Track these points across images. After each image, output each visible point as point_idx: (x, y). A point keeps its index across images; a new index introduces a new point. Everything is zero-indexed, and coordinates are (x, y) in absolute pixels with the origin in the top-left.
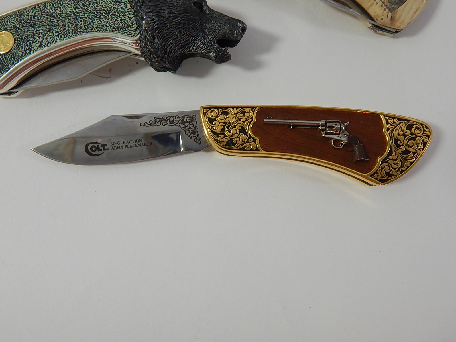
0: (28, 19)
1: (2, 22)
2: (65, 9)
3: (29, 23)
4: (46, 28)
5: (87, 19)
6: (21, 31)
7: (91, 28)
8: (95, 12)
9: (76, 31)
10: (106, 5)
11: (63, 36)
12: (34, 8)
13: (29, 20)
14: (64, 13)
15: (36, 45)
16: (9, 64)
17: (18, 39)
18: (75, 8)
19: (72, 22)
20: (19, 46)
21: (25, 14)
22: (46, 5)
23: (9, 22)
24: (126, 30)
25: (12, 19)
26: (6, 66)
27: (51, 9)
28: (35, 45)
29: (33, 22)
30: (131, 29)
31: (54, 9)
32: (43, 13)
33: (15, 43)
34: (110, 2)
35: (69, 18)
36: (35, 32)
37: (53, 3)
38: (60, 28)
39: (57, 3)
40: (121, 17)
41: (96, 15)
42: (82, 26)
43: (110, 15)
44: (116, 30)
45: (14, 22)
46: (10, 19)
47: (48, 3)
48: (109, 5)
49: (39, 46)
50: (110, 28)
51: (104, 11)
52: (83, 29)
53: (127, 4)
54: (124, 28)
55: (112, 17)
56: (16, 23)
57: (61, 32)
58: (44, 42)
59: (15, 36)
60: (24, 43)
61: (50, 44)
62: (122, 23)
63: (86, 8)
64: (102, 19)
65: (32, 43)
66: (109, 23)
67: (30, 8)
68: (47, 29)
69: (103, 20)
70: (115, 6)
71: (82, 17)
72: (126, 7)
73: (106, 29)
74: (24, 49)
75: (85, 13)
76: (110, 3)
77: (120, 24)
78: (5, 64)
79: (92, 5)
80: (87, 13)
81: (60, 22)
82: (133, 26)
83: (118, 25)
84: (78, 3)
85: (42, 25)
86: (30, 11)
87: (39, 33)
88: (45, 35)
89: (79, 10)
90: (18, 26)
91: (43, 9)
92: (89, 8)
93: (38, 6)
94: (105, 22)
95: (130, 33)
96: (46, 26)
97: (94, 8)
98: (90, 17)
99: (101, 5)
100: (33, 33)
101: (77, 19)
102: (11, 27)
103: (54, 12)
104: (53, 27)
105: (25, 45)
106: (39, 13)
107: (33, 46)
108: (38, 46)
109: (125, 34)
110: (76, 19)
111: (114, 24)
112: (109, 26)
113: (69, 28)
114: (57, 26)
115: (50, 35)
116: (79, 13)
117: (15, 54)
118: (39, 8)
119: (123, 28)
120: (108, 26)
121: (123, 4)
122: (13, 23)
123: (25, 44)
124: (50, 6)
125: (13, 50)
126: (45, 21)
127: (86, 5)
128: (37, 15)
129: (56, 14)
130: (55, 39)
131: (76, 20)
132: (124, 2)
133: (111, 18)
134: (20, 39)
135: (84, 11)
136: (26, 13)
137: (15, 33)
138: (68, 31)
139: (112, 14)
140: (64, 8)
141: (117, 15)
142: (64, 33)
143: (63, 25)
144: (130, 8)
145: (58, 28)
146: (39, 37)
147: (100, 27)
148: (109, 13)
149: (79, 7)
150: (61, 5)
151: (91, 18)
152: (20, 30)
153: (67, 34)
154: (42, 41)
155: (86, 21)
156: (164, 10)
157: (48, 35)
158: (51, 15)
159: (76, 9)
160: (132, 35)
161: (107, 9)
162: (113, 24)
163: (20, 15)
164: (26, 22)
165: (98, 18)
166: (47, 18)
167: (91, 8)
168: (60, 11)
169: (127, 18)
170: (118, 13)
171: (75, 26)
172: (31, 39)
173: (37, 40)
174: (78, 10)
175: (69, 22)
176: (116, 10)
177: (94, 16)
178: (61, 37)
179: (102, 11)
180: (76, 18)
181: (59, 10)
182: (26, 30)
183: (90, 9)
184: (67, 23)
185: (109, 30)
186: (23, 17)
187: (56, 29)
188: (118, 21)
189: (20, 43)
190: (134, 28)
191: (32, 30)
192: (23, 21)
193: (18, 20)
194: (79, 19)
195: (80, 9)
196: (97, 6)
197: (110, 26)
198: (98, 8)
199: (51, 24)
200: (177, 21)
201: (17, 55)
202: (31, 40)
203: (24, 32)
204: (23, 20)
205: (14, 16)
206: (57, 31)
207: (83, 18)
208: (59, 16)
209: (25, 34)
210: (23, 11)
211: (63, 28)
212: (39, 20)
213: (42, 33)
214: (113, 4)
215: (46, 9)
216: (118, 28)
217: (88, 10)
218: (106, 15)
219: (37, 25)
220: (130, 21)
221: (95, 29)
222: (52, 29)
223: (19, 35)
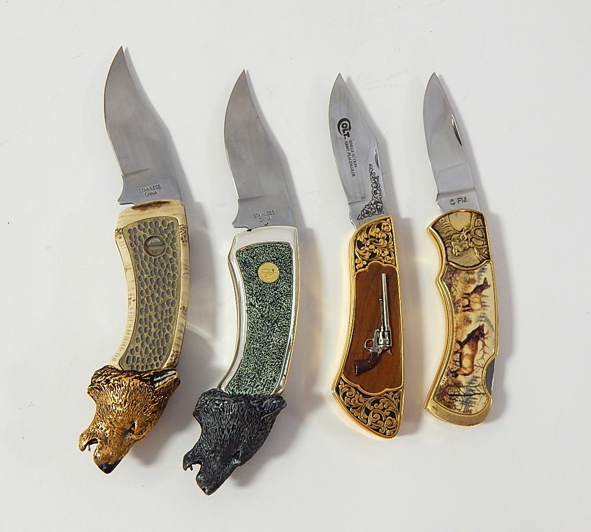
0: (281, 301)
1: (288, 278)
3: (276, 301)
4: (266, 314)
5: (260, 352)
7: (249, 353)
8: (263, 361)
9: (252, 339)
10: (266, 373)
11: (252, 326)
12: (289, 309)
13: (279, 301)
14: (273, 333)
15: (253, 301)
16: (246, 272)
17: (266, 286)
18: (274, 344)
19: (262, 338)
20: (259, 286)
22: (288, 320)
24: (236, 382)
25: (287, 287)
27: (282, 323)
29: (276, 304)
30: (236, 387)
31: (281, 326)
32: (281, 316)
33: (264, 282)
35: (267, 337)
36: (266, 303)
37: (287, 327)
38: (260, 326)
39: (285, 331)
40: (250, 382)
41: (261, 361)
42: (255, 346)
43: (255, 373)
44: (239, 374)
45: (283, 288)
46: (287, 285)
47: (288, 322)
48: (265, 375)
49: (251, 303)
50: (243, 369)
51: (261, 369)
52: (251, 345)
53: (260, 392)
55: (253, 374)
56: (281, 289)
57: (257, 326)
58: (253, 308)
59: (270, 285)
62: (244, 381)
63: (271, 354)
64: (255, 365)
65: (256, 298)
66: (248, 370)
67: (290, 305)
68: (264, 314)
70: (262, 380)
71: (263, 348)
72: (258, 389)
73: (244, 366)
74: (254, 289)
75: (266, 352)
76: (267, 376)
79: (271, 360)
81: (266, 328)
82: (238, 390)
83: (244, 377)
84: (278, 349)
85: (270, 311)
86: (287, 305)
87: (263, 307)
88: (259, 311)
90: (278, 290)
91: (284, 316)
92: (270, 357)
93: (290, 313)
94: (251, 367)
95: (233, 385)
97: (267, 361)
98: (260, 355)
99: (268, 368)
100: (266, 301)
101: (263, 344)
102: (279, 284)
103: (277, 325)
104: (264, 320)
105: (257, 291)
106: (282, 312)
107: (253, 298)
109: (233, 381)
110: (263, 342)
111: (245, 374)
113: (257, 334)
114: (264, 324)
115: (257, 315)
116: (268, 347)
117: (253, 280)
118: (288, 313)
119: (239, 380)
121: (262, 388)
122: (283, 286)
123: (259, 291)
124: (285, 323)
125: (258, 279)
126: (272, 315)
127: (274, 355)
128: (281, 309)
130: (252, 319)
132: (263, 390)
134: (265, 289)
135: (269, 352)
136: (287, 300)
137: (273, 285)
138: (255, 331)
139: (256, 375)
140: (278, 335)
141: (253, 379)
142: (254, 328)
143: (262, 329)
145: (261, 324)
146: (259, 306)
147: (247, 361)
148: (258, 373)
149: (274, 348)
150: (282, 333)
152: (273, 290)
153: (253, 330)
154: (255, 307)
155: (258, 351)
158: (275, 322)
161: (262, 372)
163: (287, 295)
164: (279, 298)
165: (257, 362)
166: (275, 318)
167: (268, 359)
169: (247, 388)
170: (255, 380)
172: (261, 298)
173: (258, 303)
174: (271, 346)
175: (263, 336)
176: (259, 380)
177: (260, 359)
178: (252, 324)
179: (262, 367)
181: (278, 330)
182: (271, 296)
183: (268, 357)
184: (263, 333)
186: (285, 296)
187: (261, 322)
188: (248, 378)
189: (261, 287)
190: (235, 390)
191: (268, 301)
193: (283, 292)
194: (262, 345)
195: (271, 349)
196: (268, 364)
197: (246, 370)
198: (266, 365)
199: (268, 319)
201: (252, 282)
203: (270, 294)
204: (281, 296)
205: (288, 289)
206: (259, 322)
207: (261, 349)
208: (272, 328)
209: (268, 294)
210: (289, 299)
211: (259, 329)
212: (276, 310)
213: (262, 309)
214: (265, 379)
215: (284, 319)
216: (241, 376)
218: (257, 369)
219: (271, 306)
220: (243, 389)
221: (247, 356)
222: (262, 319)
223: (269, 288)
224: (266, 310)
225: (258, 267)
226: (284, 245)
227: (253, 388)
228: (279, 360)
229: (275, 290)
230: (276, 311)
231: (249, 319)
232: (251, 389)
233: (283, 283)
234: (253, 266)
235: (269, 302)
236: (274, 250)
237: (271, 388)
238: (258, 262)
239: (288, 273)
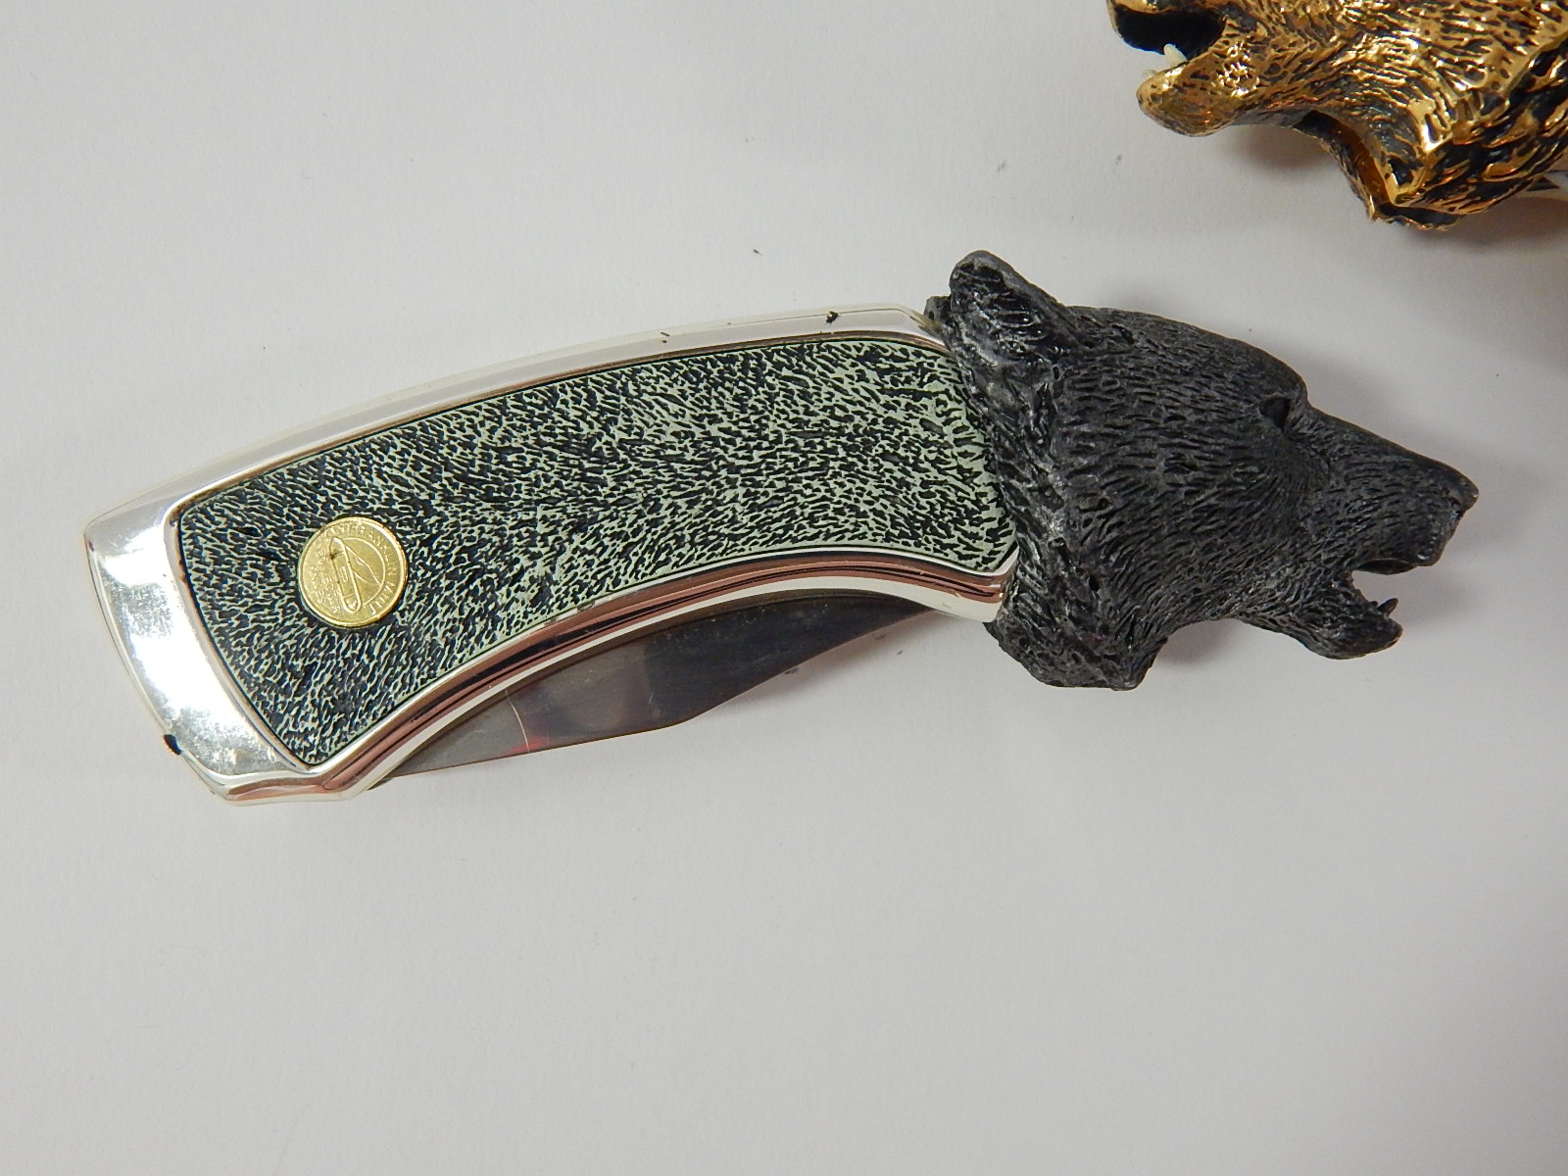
0: (472, 463)
1: (344, 469)
2: (651, 421)
3: (478, 483)
4: (564, 510)
5: (759, 473)
6: (440, 522)
7: (783, 522)
8: (801, 442)
9: (713, 533)
10: (850, 407)
12: (498, 406)
13: (476, 469)
14: (647, 442)
15: (520, 595)
16: (388, 682)
17: (426, 559)
18: (700, 418)
19: (691, 489)
20: (436, 598)
21: (455, 440)
22: (556, 396)
23: (380, 474)
24: (950, 536)
25: (393, 459)
26: (373, 691)
27: (583, 417)
28: (513, 594)
29: (496, 481)
30: (974, 529)
31: (596, 419)
32: (545, 434)
33: (411, 579)
34: (868, 395)
35: (677, 466)
36: (508, 532)
37: (591, 385)
38: (631, 518)
39: (611, 388)
40: (926, 470)
41: (804, 454)
42: (739, 508)
43: (873, 460)
44: (902, 535)
45: (403, 475)
46: (382, 458)
47: (568, 388)
48: (863, 409)
49: (534, 602)
50: (873, 524)
51: (843, 439)
52: (743, 526)
53: (951, 405)
54: (941, 525)
55: (881, 466)
56: (412, 482)
57: (641, 535)
58: (556, 583)
59: (412, 543)
60: (457, 585)
61: (588, 594)
62: (932, 500)
63: (753, 418)
64: (835, 475)
65: (499, 587)
66: (869, 498)
67: (480, 408)
68: (569, 517)
69: (842, 485)
70: (891, 414)
71: (738, 463)
72: (944, 419)
74: (461, 613)
75: (752, 444)
76: (868, 400)
77: (923, 502)
78: (370, 680)
79: (782, 406)
80: (758, 447)
81: (631, 485)
82: (984, 515)
83: (910, 508)
84: (714, 393)
85: (543, 495)
86: (482, 424)
87: (533, 535)
88: (563, 549)
89: (720, 429)
90: (424, 496)
92: (767, 418)
93: (518, 398)
94: (850, 491)
95: (969, 547)
96: (562, 503)
97: (792, 421)
98: (777, 468)
99: (824, 409)
100: (500, 533)
101: (715, 475)
103: (599, 436)
104: (596, 509)
105: (463, 594)
106: (526, 438)
107: (505, 600)
108: (527, 602)
109: (948, 551)
110: (707, 474)
111: (893, 505)
112: (871, 515)
113: (677, 519)
114: (617, 503)
115: (585, 552)
116: (722, 443)
117: (417, 635)
118: (523, 409)
119: (935, 524)
120: (864, 515)
121: (931, 402)
123: (461, 589)
124: (577, 400)
125: (402, 614)
126: (556, 478)
127: (751, 402)
128: (514, 445)
129: (606, 443)
130: (614, 568)
131: (708, 479)
132: (936, 394)
133: (875, 474)
134: (438, 560)
135: (744, 432)
136: (458, 434)
137: (408, 529)
138: (670, 535)
139: (881, 450)
140: (646, 418)
141: (906, 461)
142: (655, 542)
143: (644, 504)
144: (967, 423)
145: (622, 514)
146: (534, 557)
147: (826, 517)
148: (868, 446)
149: (719, 413)
150: (629, 398)
151: (780, 471)
152: (434, 519)
153: (668, 546)
154: (548, 577)
155: (758, 485)
156: (1150, 455)
157: (577, 548)
158: (586, 448)
159: (705, 422)
160: (980, 560)
161: (857, 427)
162: (887, 503)
163: (431, 444)
164: (463, 478)
165: (813, 469)
166: (566, 461)
167: (779, 422)
168: (628, 432)
169: (954, 472)
170: (908, 446)
171: (708, 508)
172: (493, 565)
173: (522, 571)
174: (714, 430)
175: (675, 488)
176: (897, 432)
177: (795, 460)
178: (641, 561)
179: (832, 435)
180: (709, 468)
181: (621, 422)
182: (464, 518)
183: (772, 426)
184: (665, 492)
185: (869, 535)
186: (444, 451)
187: (611, 518)
188: (908, 486)
189: (438, 582)
190: (987, 526)
191: (495, 522)
192: (445, 474)
193: (425, 469)
194: (723, 473)
195: (725, 425)
197: (874, 511)
198: (814, 420)
199: (585, 493)
200: (1204, 504)
201: (428, 637)
202: (491, 571)
203: (456, 524)
204: (450, 468)
205: (400, 446)
206: (617, 530)
207: (743, 471)
208: (622, 456)
209: (459, 536)
210: (448, 424)
211: (649, 517)
212: (525, 470)
213: (544, 537)
214: (882, 402)
215: (555, 415)
216: (909, 519)
217: (766, 432)
218: (850, 459)
219: (517, 498)
220: (969, 490)
221: (801, 527)
222: (594, 520)
223: (427, 543)
225: (341, 632)
226: (188, 547)
227: (947, 446)
228: (769, 366)
229: (429, 513)
230: (533, 466)
231: (616, 583)
232: (956, 450)
234: (349, 661)
235: (498, 514)
236: (226, 588)
237: (914, 361)
238: (316, 644)
239: (322, 479)
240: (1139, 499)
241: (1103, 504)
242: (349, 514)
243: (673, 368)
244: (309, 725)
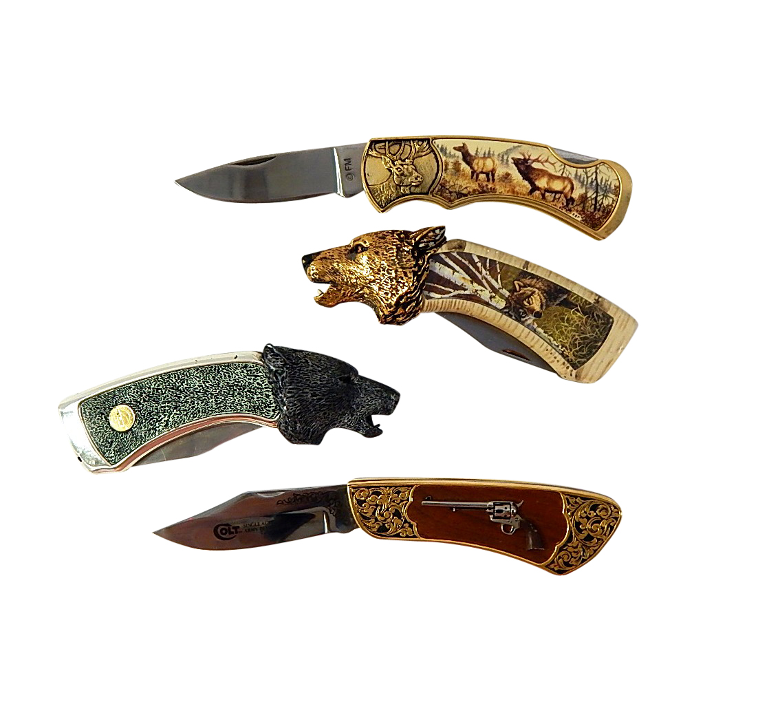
0: (150, 392)
1: (120, 393)
2: (193, 383)
3: (152, 397)
4: (172, 404)
5: (218, 395)
6: (143, 407)
7: (224, 407)
8: (228, 388)
9: (207, 410)
10: (240, 379)
12: (156, 378)
13: (151, 394)
14: (191, 388)
15: (162, 424)
17: (139, 415)
18: (204, 382)
19: (202, 399)
20: (142, 425)
22: (170, 376)
24: (263, 411)
25: (132, 391)
26: (127, 447)
27: (177, 381)
28: (160, 424)
29: (156, 397)
30: (269, 409)
31: (180, 382)
32: (167, 385)
33: (136, 420)
34: (244, 376)
35: (199, 393)
36: (159, 409)
37: (178, 373)
38: (188, 406)
39: (183, 374)
40: (258, 395)
41: (229, 391)
42: (213, 404)
43: (245, 392)
44: (252, 410)
46: (129, 391)
47: (173, 374)
48: (243, 380)
49: (165, 426)
50: (245, 408)
51: (238, 387)
52: (214, 408)
53: (264, 379)
55: (247, 394)
56: (136, 397)
57: (190, 410)
58: (170, 422)
59: (136, 411)
60: (147, 422)
61: (178, 424)
62: (259, 402)
63: (217, 382)
64: (236, 396)
65: (157, 422)
66: (244, 402)
67: (152, 379)
68: (173, 406)
69: (238, 398)
70: (250, 381)
71: (213, 393)
72: (262, 382)
73: (241, 408)
74: (148, 428)
76: (244, 378)
77: (257, 402)
78: (127, 444)
79: (224, 379)
80: (218, 389)
81: (188, 398)
82: (272, 406)
83: (254, 404)
84: (208, 376)
85: (167, 400)
86: (153, 383)
87: (165, 410)
88: (172, 414)
90: (139, 400)
91: (168, 381)
92: (220, 382)
93: (161, 376)
95: (268, 413)
96: (172, 402)
97: (226, 383)
99: (234, 380)
100: (157, 409)
101: (208, 395)
102: (131, 401)
103: (180, 386)
104: (180, 404)
105: (148, 424)
106: (163, 386)
107: (158, 426)
109: (263, 414)
110: (206, 395)
111: (250, 403)
113: (198, 406)
114: (185, 402)
115: (177, 414)
116: (209, 388)
117: (137, 434)
118: (162, 379)
119: (260, 408)
120: (243, 406)
121: (259, 378)
122: (133, 396)
124: (175, 377)
125: (134, 429)
126: (170, 396)
127: (216, 378)
128: (160, 388)
129: (182, 388)
130: (184, 418)
131: (206, 397)
132: (261, 376)
133: (245, 396)
134: (142, 416)
135: (215, 385)
136: (147, 385)
137: (135, 408)
138: (197, 410)
139: (247, 390)
140: (191, 382)
141: (253, 392)
142: (193, 412)
143: (191, 402)
145: (186, 405)
146: (165, 415)
147: (234, 406)
148: (244, 389)
149: (209, 381)
150: (187, 377)
151: (223, 395)
152: (141, 406)
153: (196, 413)
154: (168, 420)
155: (218, 398)
156: (307, 393)
157: (175, 413)
158: (177, 389)
160: (270, 416)
161: (241, 384)
162: (248, 403)
163: (140, 387)
164: (148, 396)
165: (231, 394)
166: (172, 392)
167: (223, 383)
168: (187, 385)
169: (265, 395)
170: (253, 389)
171: (206, 404)
172: (155, 417)
173: (162, 419)
174: (207, 385)
175: (198, 399)
176: (251, 385)
177: (227, 392)
178: (190, 416)
179: (235, 386)
181: (186, 383)
182: (148, 406)
184: (196, 400)
185: (244, 410)
186: (144, 389)
187: (183, 406)
188: (254, 399)
189: (142, 421)
190: (272, 408)
192: (144, 395)
193: (139, 394)
194: (210, 395)
195: (210, 384)
196: (230, 380)
197: (245, 405)
198: (231, 382)
199: (177, 400)
201: (140, 434)
202: (155, 419)
203: (146, 407)
204: (145, 393)
205: (133, 388)
206: (184, 409)
207: (214, 395)
208: (186, 391)
209: (147, 410)
210: (145, 383)
211: (192, 406)
212: (163, 394)
214: (247, 378)
216: (254, 407)
217: (220, 385)
218: (240, 392)
219: (161, 401)
220: (268, 399)
221: (228, 408)
222: (179, 406)
223: (140, 411)
224: (167, 406)
225: (120, 433)
226: (83, 411)
227: (263, 389)
228: (221, 369)
229: (140, 404)
230: (165, 393)
233: (128, 397)
234: (121, 440)
235: (156, 405)
236: (92, 421)
237: (255, 368)
238: (114, 435)
239: (115, 395)
240: (304, 403)
241: (296, 405)
242: (121, 404)
243: (198, 369)
244: (112, 455)
